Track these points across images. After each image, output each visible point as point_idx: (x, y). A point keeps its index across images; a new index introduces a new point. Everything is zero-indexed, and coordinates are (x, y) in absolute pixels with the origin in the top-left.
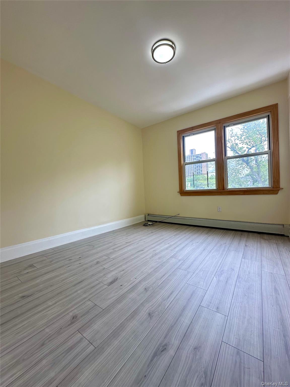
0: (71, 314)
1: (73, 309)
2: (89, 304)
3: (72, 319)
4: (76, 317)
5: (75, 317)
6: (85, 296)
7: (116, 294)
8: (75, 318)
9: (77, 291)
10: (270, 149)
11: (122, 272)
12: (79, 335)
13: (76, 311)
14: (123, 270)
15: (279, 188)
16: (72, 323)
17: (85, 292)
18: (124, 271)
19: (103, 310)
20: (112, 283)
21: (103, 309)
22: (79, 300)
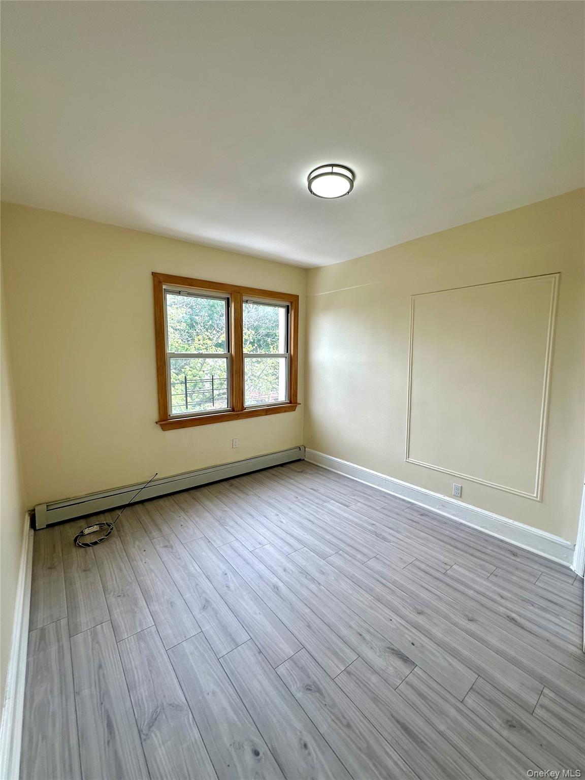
0: (506, 733)
1: (493, 732)
2: (474, 700)
3: (515, 729)
4: (508, 721)
5: (509, 723)
6: (453, 712)
7: (438, 655)
8: (512, 725)
9: (441, 733)
10: (287, 352)
11: (368, 637)
12: (539, 711)
13: (495, 725)
14: (361, 635)
15: (296, 403)
16: (523, 727)
17: (441, 713)
18: (361, 633)
19: (479, 676)
20: (405, 659)
21: (477, 676)
22: (466, 724)
